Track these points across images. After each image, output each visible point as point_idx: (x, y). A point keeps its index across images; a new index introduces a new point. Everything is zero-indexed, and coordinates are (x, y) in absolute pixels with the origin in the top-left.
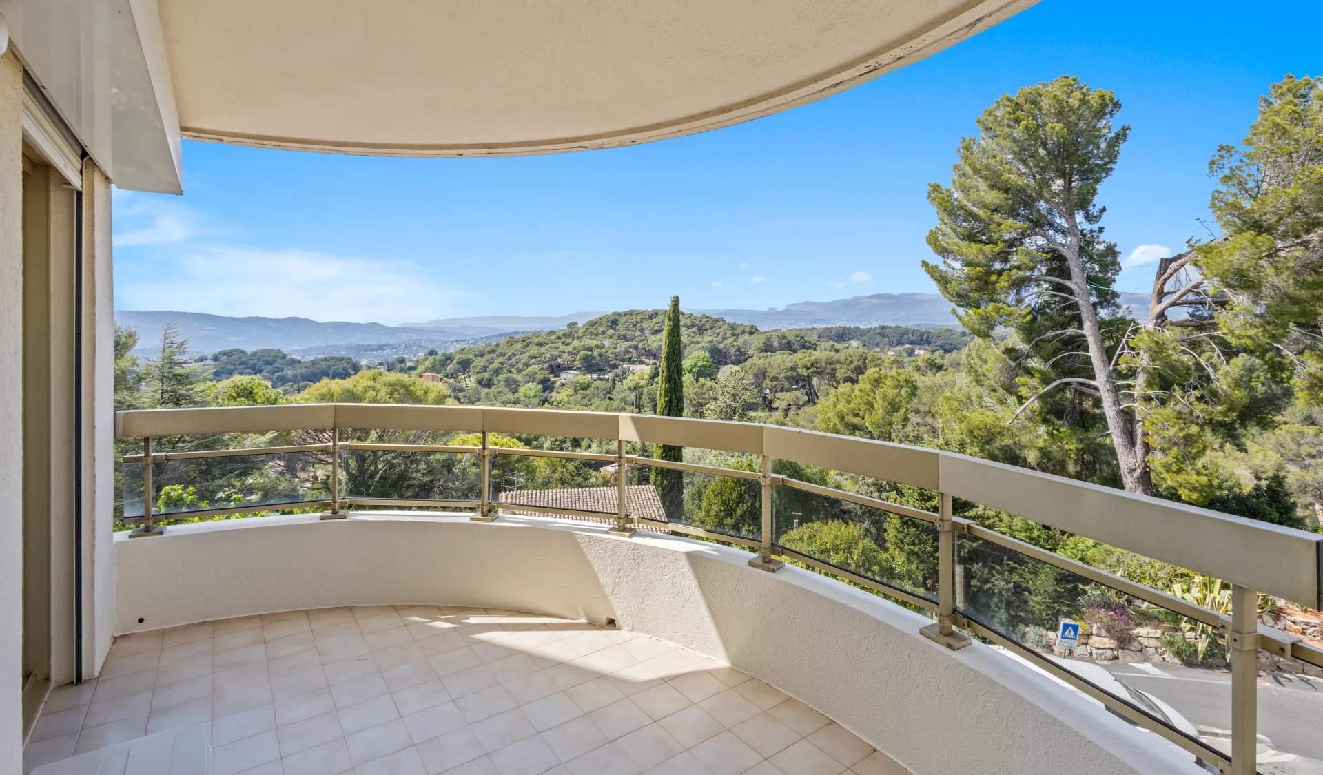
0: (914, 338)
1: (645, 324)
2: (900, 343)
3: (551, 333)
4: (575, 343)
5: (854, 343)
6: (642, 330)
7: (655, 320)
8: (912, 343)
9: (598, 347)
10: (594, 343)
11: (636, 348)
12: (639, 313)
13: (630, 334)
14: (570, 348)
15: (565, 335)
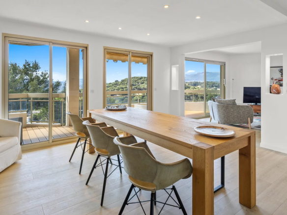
0: (217, 85)
1: (139, 81)
2: (212, 87)
3: (110, 83)
4: (118, 86)
5: (199, 86)
6: (138, 83)
7: (142, 80)
8: (216, 86)
9: (125, 88)
10: (124, 86)
11: (137, 88)
12: (137, 78)
13: (134, 84)
14: (117, 88)
15: (115, 84)
